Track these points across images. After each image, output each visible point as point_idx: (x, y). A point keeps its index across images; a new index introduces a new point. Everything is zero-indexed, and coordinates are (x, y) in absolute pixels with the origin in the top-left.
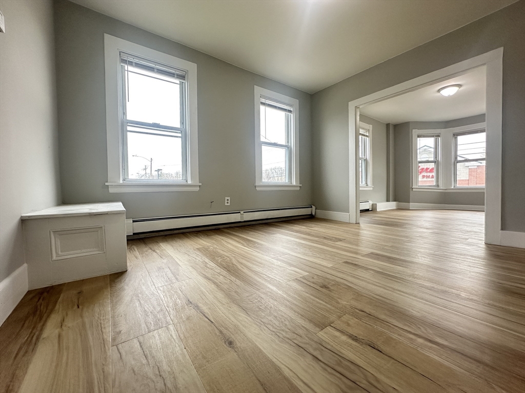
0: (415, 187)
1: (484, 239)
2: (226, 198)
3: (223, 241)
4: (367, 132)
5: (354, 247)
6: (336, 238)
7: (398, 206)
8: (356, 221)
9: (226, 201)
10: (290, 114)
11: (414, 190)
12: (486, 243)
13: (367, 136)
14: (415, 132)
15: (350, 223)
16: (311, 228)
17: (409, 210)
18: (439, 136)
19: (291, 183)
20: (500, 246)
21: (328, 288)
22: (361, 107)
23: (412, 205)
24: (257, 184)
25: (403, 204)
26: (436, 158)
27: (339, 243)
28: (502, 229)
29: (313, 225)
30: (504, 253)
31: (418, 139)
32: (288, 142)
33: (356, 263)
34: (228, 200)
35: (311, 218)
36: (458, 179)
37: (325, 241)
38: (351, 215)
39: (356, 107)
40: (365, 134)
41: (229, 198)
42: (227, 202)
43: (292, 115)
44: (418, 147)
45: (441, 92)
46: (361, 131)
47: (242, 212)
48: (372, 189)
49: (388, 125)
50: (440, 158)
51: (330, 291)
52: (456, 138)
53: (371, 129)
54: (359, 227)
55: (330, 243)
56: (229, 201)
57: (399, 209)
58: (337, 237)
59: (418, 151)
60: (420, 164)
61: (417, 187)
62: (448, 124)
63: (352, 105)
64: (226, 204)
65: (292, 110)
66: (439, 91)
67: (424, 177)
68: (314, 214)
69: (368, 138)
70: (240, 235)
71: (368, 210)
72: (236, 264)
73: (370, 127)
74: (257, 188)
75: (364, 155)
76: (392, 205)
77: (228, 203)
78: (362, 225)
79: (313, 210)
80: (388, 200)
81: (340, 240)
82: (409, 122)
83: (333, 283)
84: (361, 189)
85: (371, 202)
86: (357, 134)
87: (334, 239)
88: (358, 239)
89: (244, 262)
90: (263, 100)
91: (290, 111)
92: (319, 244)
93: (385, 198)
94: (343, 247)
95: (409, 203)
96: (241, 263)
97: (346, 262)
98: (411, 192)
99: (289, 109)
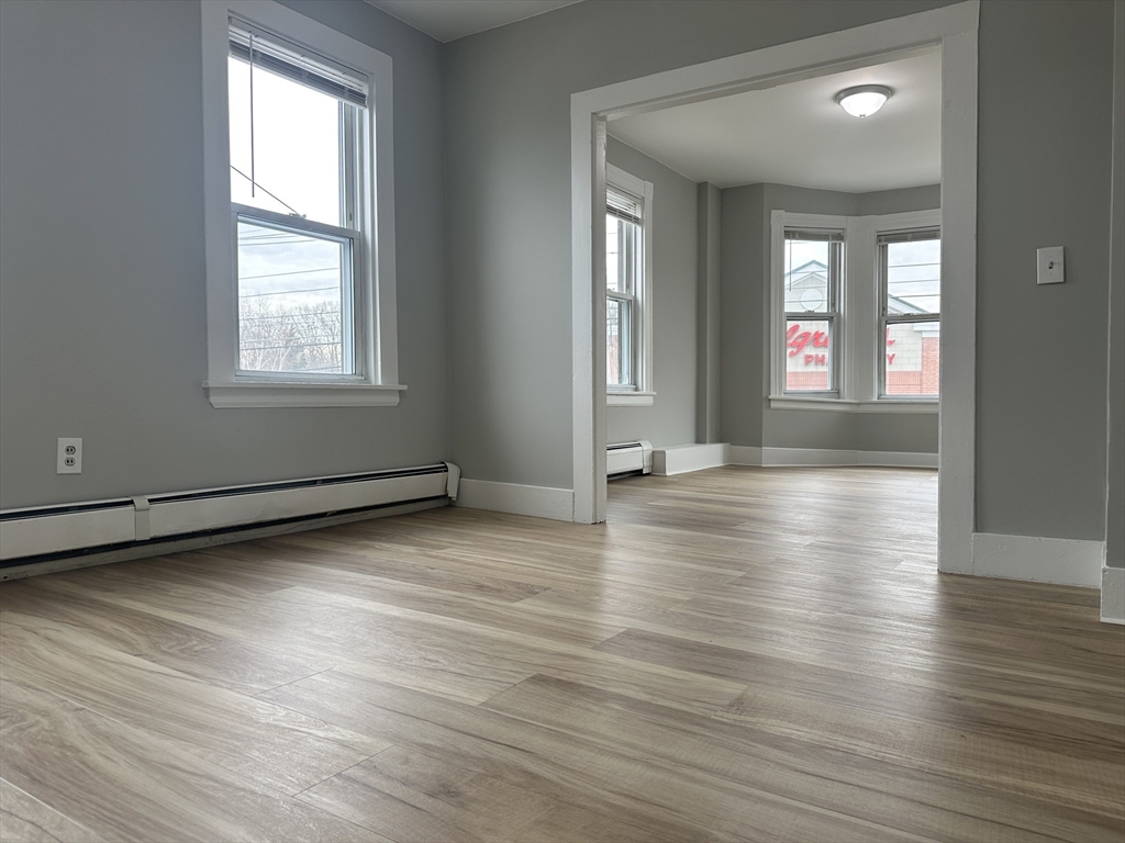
0: (778, 396)
1: (936, 558)
2: (64, 442)
3: (32, 641)
4: (638, 208)
5: (576, 615)
6: (517, 585)
7: (727, 456)
8: (595, 516)
9: (62, 456)
10: (357, 107)
11: (773, 405)
12: (940, 573)
13: (636, 220)
14: (779, 219)
15: (574, 523)
16: (434, 553)
17: (759, 469)
18: (840, 237)
19: (367, 379)
20: (972, 577)
21: (457, 794)
22: (611, 117)
23: (769, 453)
24: (211, 383)
25: (744, 451)
26: (834, 305)
27: (526, 604)
28: (976, 529)
29: (445, 539)
30: (977, 598)
31: (787, 241)
32: (351, 217)
33: (571, 677)
34: (70, 450)
35: (441, 511)
36: (887, 370)
37: (480, 600)
38: (580, 493)
39: (596, 117)
40: (631, 212)
41: (77, 442)
42: (69, 456)
43: (366, 112)
44: (787, 270)
45: (843, 102)
46: (614, 200)
47: (141, 502)
48: (649, 401)
49: (701, 187)
50: (843, 308)
51: (462, 805)
52: (885, 248)
53: (649, 197)
54: (603, 535)
55: (497, 605)
56: (77, 457)
57: (732, 467)
58: (524, 580)
59: (787, 282)
60: (790, 324)
61: (783, 396)
62: (865, 202)
63: (582, 105)
64: (63, 468)
65: (365, 91)
66: (838, 97)
67: (808, 359)
68: (452, 493)
69: (639, 228)
70: (127, 603)
71: (638, 473)
72: (78, 742)
73: (646, 189)
74: (213, 399)
75: (628, 286)
76: (710, 455)
77: (70, 462)
78: (614, 531)
79: (450, 481)
80: (700, 440)
81: (530, 591)
82: (762, 184)
83: (480, 770)
84: (611, 401)
85: (647, 447)
86: (599, 211)
87: (510, 588)
88: (592, 585)
89: (117, 726)
90: (243, 37)
91: (358, 97)
92: (455, 615)
93: (690, 432)
94: (536, 619)
95: (761, 446)
96: (107, 738)
97: (539, 680)
98: (766, 413)
99: (356, 87)
